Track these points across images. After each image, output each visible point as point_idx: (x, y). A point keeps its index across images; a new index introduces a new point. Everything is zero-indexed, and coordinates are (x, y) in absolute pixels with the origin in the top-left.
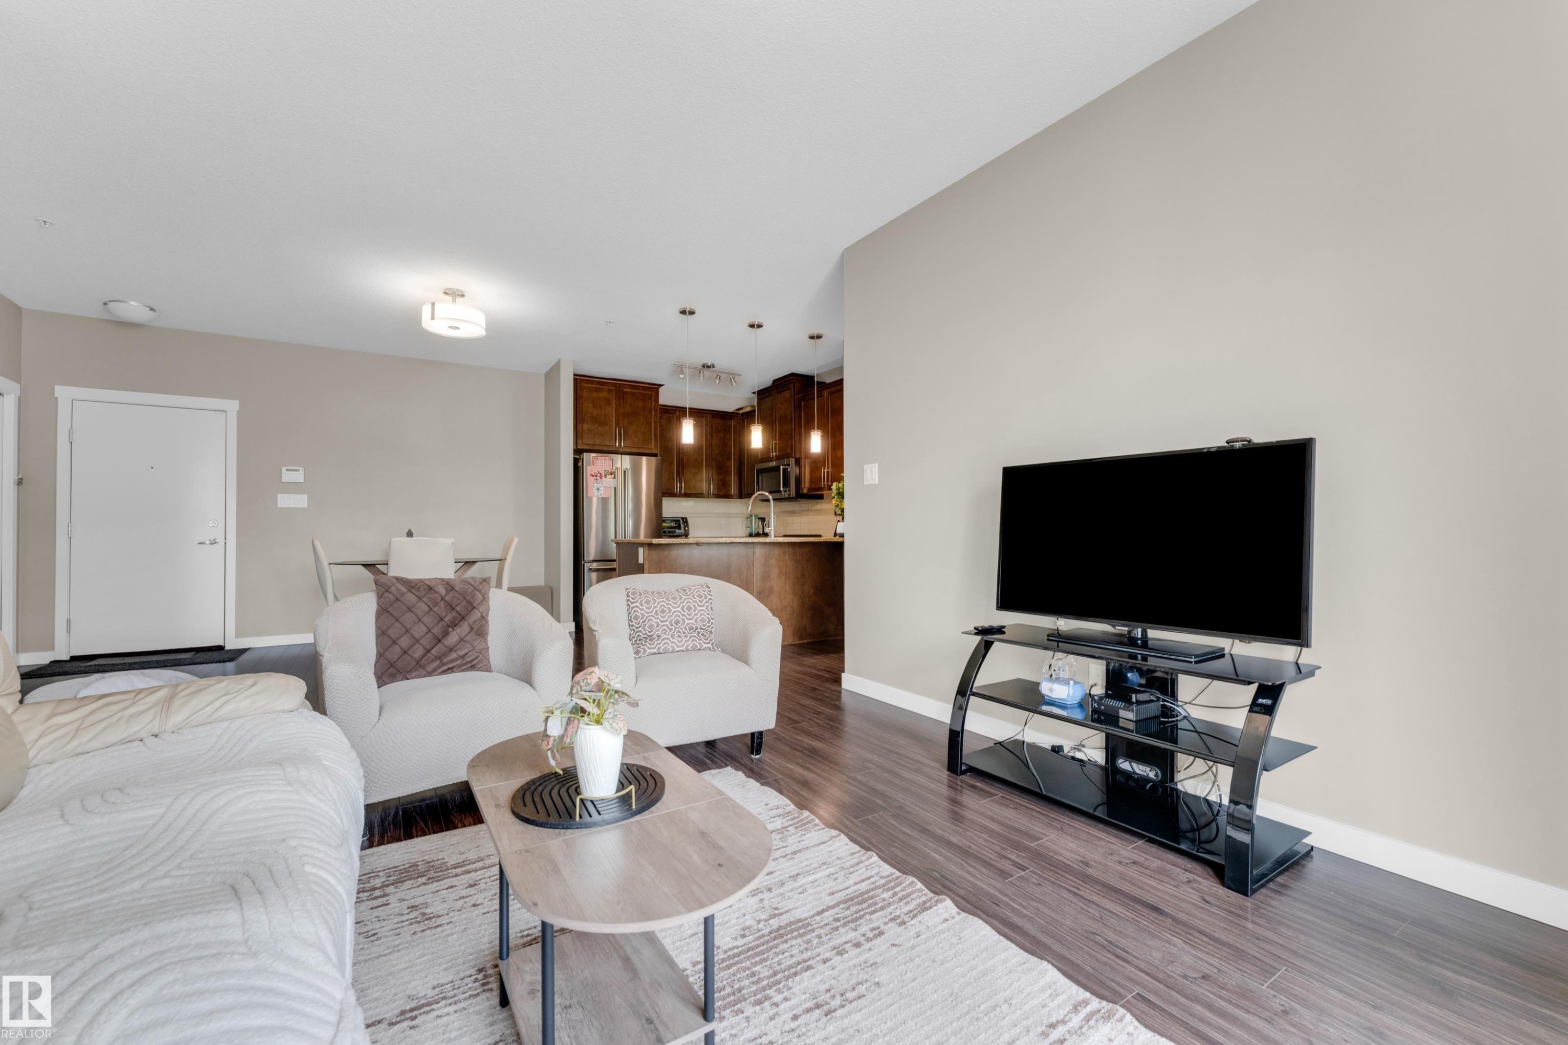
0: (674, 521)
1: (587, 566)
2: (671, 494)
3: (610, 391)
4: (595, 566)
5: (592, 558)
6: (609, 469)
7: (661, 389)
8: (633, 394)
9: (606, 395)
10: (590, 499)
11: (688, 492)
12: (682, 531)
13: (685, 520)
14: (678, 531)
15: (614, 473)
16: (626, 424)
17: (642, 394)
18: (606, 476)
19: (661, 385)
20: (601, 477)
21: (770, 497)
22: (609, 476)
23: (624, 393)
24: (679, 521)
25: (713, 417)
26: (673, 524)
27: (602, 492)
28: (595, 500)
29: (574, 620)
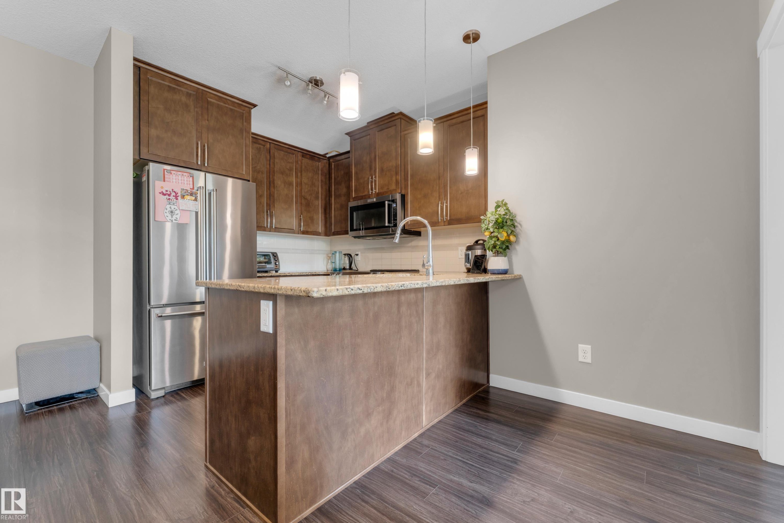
0: (264, 255)
1: (154, 312)
2: (261, 228)
3: (189, 95)
4: (168, 311)
5: (164, 301)
6: (188, 187)
7: (253, 111)
8: (218, 107)
9: (184, 99)
10: (161, 225)
11: (278, 226)
12: (272, 266)
13: (275, 255)
14: (268, 266)
15: (196, 194)
16: (211, 141)
17: (231, 110)
18: (183, 197)
19: (255, 106)
20: (176, 197)
21: (426, 222)
22: (189, 197)
23: (208, 102)
24: (269, 255)
25: (303, 156)
26: (262, 259)
27: (178, 215)
28: (168, 226)
29: (134, 386)
